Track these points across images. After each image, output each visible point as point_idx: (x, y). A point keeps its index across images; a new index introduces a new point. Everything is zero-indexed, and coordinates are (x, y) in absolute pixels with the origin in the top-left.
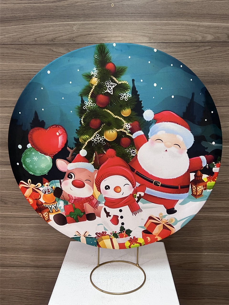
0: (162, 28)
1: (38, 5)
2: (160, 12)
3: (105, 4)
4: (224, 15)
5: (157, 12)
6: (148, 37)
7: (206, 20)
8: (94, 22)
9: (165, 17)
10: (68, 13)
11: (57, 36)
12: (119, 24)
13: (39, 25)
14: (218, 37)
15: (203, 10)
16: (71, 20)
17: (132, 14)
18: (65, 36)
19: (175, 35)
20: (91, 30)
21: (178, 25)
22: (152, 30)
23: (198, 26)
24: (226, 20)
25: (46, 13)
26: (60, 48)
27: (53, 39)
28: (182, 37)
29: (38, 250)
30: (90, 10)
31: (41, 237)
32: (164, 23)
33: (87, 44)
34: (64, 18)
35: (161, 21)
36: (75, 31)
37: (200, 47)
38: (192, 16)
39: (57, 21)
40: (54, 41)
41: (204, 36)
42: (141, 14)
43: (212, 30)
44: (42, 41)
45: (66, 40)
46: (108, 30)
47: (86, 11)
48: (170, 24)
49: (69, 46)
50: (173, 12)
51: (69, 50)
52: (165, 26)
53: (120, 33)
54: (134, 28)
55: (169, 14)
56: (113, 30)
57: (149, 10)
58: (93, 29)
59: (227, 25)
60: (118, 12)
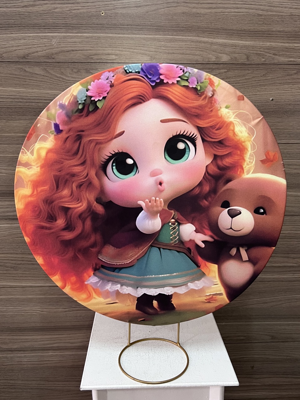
0: (166, 45)
1: (4, 9)
2: (164, 24)
3: (93, 12)
4: (242, 31)
5: (159, 24)
6: (149, 56)
7: (221, 37)
8: (79, 34)
9: (170, 31)
10: (45, 22)
11: (30, 51)
12: (112, 38)
13: (6, 37)
14: (236, 58)
15: (217, 23)
16: (48, 31)
17: (127, 25)
18: (40, 52)
19: (183, 54)
20: (75, 45)
21: (186, 41)
22: (153, 47)
23: (211, 44)
24: (244, 37)
25: (15, 21)
26: (34, 67)
27: (25, 55)
28: (191, 57)
29: (12, 329)
30: (73, 19)
31: (16, 312)
32: (169, 38)
33: (70, 63)
34: (38, 29)
35: (164, 35)
36: (54, 46)
37: (213, 70)
38: (203, 30)
39: (29, 32)
40: (27, 58)
41: (218, 56)
42: (140, 26)
43: (228, 49)
44: (10, 58)
45: (43, 57)
46: (98, 46)
47: (68, 20)
48: (176, 40)
49: (47, 65)
50: (180, 24)
51: (47, 70)
52: (170, 43)
53: (113, 50)
54: (130, 44)
55: (175, 27)
56: (103, 46)
57: (149, 22)
58: (78, 44)
59: (246, 44)
60: (110, 23)
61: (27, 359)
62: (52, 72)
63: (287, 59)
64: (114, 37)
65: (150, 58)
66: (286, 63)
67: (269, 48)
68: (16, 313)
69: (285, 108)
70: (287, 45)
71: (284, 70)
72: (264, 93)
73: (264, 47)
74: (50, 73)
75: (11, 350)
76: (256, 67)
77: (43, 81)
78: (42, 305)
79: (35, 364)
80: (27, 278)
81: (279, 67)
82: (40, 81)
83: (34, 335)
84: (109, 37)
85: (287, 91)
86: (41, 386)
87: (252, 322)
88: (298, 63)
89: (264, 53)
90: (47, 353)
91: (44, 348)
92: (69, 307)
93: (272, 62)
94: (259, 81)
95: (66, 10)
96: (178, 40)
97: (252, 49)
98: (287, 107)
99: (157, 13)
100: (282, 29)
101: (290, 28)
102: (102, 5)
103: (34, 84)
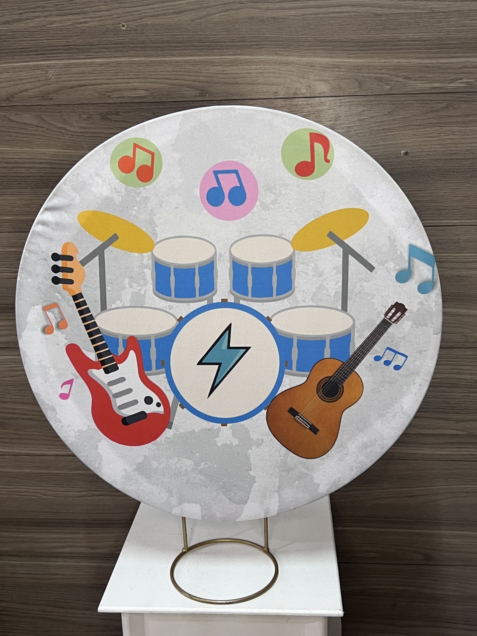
0: (225, 71)
2: (220, 38)
3: (109, 25)
4: (348, 42)
5: (212, 38)
6: (198, 90)
7: (314, 53)
8: (89, 61)
9: (230, 49)
10: (37, 44)
11: (16, 89)
12: (139, 64)
14: (340, 86)
16: (42, 57)
17: (162, 43)
18: (32, 91)
19: (253, 84)
20: (83, 77)
21: (257, 63)
24: (354, 52)
26: (23, 113)
27: (9, 96)
28: (266, 88)
30: (78, 37)
31: (6, 494)
32: (229, 60)
33: (76, 106)
34: (28, 55)
35: (221, 55)
36: (52, 80)
38: (283, 44)
39: (15, 61)
40: (12, 101)
41: (311, 85)
42: (182, 43)
43: (327, 74)
45: (36, 97)
46: (118, 77)
47: (71, 40)
48: (241, 63)
49: (42, 110)
50: (246, 37)
51: (42, 117)
53: (141, 83)
54: (168, 71)
55: (238, 42)
56: (126, 77)
57: (196, 35)
58: (87, 75)
59: (356, 63)
60: (135, 40)
61: (25, 569)
62: (49, 120)
63: (428, 85)
64: (142, 62)
65: (200, 93)
66: (427, 92)
67: (397, 68)
68: (6, 496)
69: (429, 166)
70: (427, 62)
71: (425, 102)
72: (391, 142)
73: (388, 66)
74: (47, 123)
76: (376, 101)
77: (37, 135)
78: (43, 485)
79: (36, 579)
80: (22, 442)
81: (416, 98)
82: (31, 134)
83: (34, 532)
84: (135, 63)
85: (431, 137)
88: (449, 91)
89: (388, 76)
90: (54, 562)
91: (50, 553)
92: (87, 490)
93: (402, 90)
94: (380, 123)
95: (69, 24)
96: (244, 62)
97: (367, 71)
98: (433, 165)
99: (209, 20)
100: (418, 35)
101: (431, 34)
102: (123, 13)
103: (24, 139)
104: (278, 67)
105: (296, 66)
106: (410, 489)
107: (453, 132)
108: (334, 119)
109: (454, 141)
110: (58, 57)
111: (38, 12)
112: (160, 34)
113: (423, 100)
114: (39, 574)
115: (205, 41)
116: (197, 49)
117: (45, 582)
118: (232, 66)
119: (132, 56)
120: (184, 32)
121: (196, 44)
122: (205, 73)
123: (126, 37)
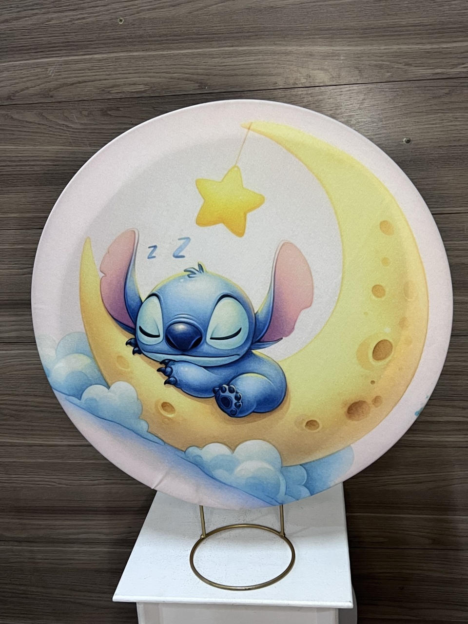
0: (224, 63)
2: (218, 30)
3: (107, 20)
4: (347, 29)
5: (210, 30)
6: (197, 83)
7: (313, 42)
8: (88, 57)
9: (228, 40)
10: (36, 42)
11: (17, 88)
12: (138, 58)
16: (41, 55)
17: (160, 37)
18: (32, 89)
19: (252, 75)
20: (83, 73)
21: (255, 54)
24: (353, 39)
26: (25, 111)
27: (11, 94)
28: (265, 79)
29: (18, 508)
30: (77, 33)
31: (22, 483)
32: (227, 52)
33: (76, 102)
34: (27, 53)
35: (220, 47)
36: (52, 77)
38: (282, 34)
39: (15, 59)
40: (13, 100)
41: (310, 74)
42: (180, 36)
43: (326, 62)
45: (36, 95)
46: (117, 72)
47: (69, 37)
48: (239, 54)
49: (43, 108)
50: (244, 28)
51: (43, 114)
52: (230, 59)
53: (140, 77)
54: (166, 65)
55: (236, 33)
56: (125, 72)
57: (194, 27)
58: (86, 71)
59: (356, 50)
60: (133, 35)
61: (43, 555)
62: (50, 117)
63: (430, 71)
64: (141, 56)
65: (199, 86)
66: (428, 78)
67: (398, 55)
68: (22, 485)
69: (432, 154)
70: (429, 48)
71: (426, 89)
72: (393, 130)
73: (389, 53)
74: (48, 120)
75: (19, 541)
76: (377, 88)
77: (39, 133)
78: (58, 474)
79: (54, 564)
80: (35, 433)
81: (418, 85)
82: (33, 132)
83: (50, 519)
84: (133, 57)
85: (433, 124)
86: (64, 596)
87: (396, 514)
88: (451, 76)
89: (388, 63)
90: (70, 547)
91: (66, 539)
92: (100, 478)
93: (403, 77)
94: (382, 111)
95: (67, 20)
96: (242, 53)
97: (368, 59)
98: (436, 152)
99: (205, 12)
100: (418, 20)
101: (432, 18)
102: (120, 8)
103: (26, 137)
104: (276, 57)
105: (295, 55)
106: (417, 476)
107: (456, 118)
108: (334, 108)
109: (457, 128)
110: (58, 54)
111: (36, 9)
112: (158, 28)
113: (425, 87)
114: (56, 559)
115: (203, 33)
116: (195, 42)
117: (61, 566)
118: (231, 57)
119: (130, 51)
120: (182, 25)
121: (194, 36)
122: (204, 65)
123: (124, 31)
